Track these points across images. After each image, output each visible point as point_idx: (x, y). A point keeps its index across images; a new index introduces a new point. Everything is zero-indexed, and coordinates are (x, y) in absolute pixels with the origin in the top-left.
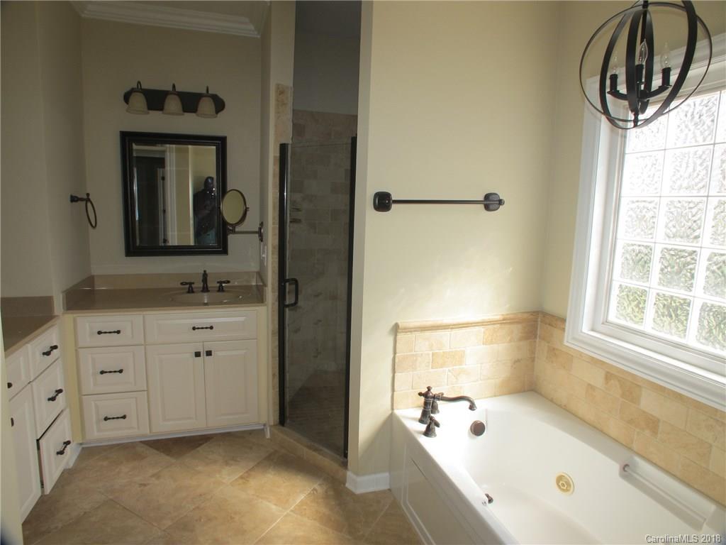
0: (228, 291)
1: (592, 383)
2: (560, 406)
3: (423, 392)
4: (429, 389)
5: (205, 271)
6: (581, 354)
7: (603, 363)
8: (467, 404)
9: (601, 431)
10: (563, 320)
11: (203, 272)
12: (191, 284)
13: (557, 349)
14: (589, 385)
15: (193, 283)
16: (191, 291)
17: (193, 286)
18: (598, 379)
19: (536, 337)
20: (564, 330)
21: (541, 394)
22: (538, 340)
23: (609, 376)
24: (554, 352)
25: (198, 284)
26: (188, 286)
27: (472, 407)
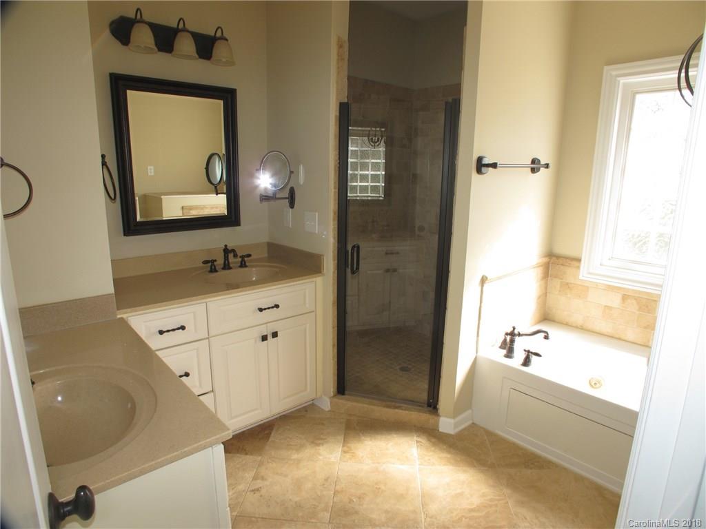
0: (252, 266)
1: (609, 304)
2: (577, 327)
3: (509, 332)
4: (514, 328)
5: (226, 246)
6: (597, 284)
7: (619, 288)
8: (542, 335)
9: (620, 339)
10: (579, 260)
11: (224, 247)
12: (213, 261)
13: (571, 283)
14: (606, 306)
15: (215, 261)
16: (213, 270)
17: (215, 263)
18: (615, 301)
19: (548, 277)
20: (579, 267)
21: (554, 321)
22: (549, 278)
23: (625, 298)
24: (567, 286)
25: (220, 262)
26: (210, 264)
27: (546, 338)
